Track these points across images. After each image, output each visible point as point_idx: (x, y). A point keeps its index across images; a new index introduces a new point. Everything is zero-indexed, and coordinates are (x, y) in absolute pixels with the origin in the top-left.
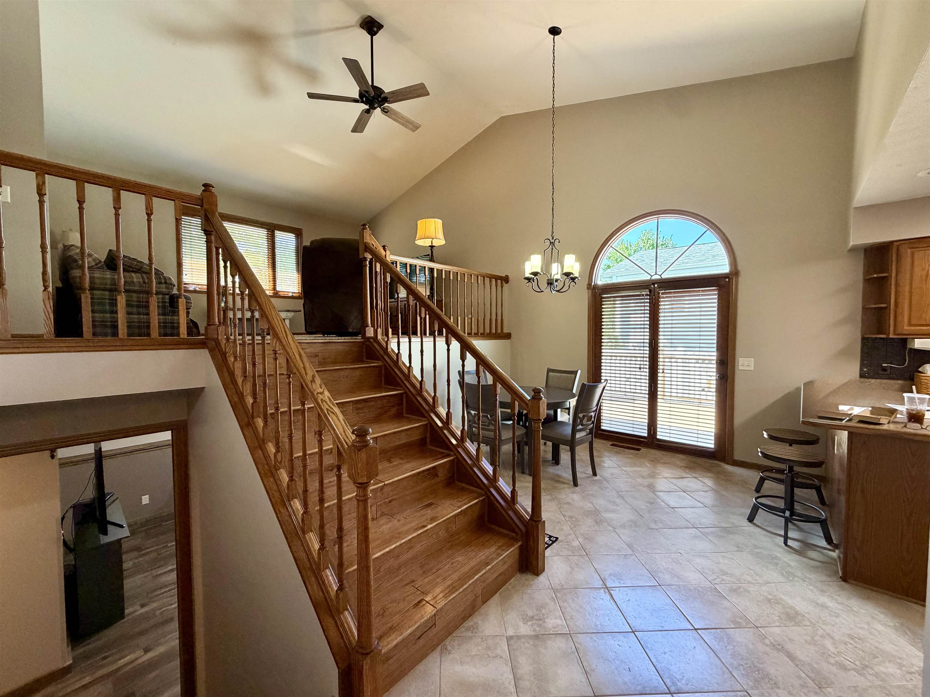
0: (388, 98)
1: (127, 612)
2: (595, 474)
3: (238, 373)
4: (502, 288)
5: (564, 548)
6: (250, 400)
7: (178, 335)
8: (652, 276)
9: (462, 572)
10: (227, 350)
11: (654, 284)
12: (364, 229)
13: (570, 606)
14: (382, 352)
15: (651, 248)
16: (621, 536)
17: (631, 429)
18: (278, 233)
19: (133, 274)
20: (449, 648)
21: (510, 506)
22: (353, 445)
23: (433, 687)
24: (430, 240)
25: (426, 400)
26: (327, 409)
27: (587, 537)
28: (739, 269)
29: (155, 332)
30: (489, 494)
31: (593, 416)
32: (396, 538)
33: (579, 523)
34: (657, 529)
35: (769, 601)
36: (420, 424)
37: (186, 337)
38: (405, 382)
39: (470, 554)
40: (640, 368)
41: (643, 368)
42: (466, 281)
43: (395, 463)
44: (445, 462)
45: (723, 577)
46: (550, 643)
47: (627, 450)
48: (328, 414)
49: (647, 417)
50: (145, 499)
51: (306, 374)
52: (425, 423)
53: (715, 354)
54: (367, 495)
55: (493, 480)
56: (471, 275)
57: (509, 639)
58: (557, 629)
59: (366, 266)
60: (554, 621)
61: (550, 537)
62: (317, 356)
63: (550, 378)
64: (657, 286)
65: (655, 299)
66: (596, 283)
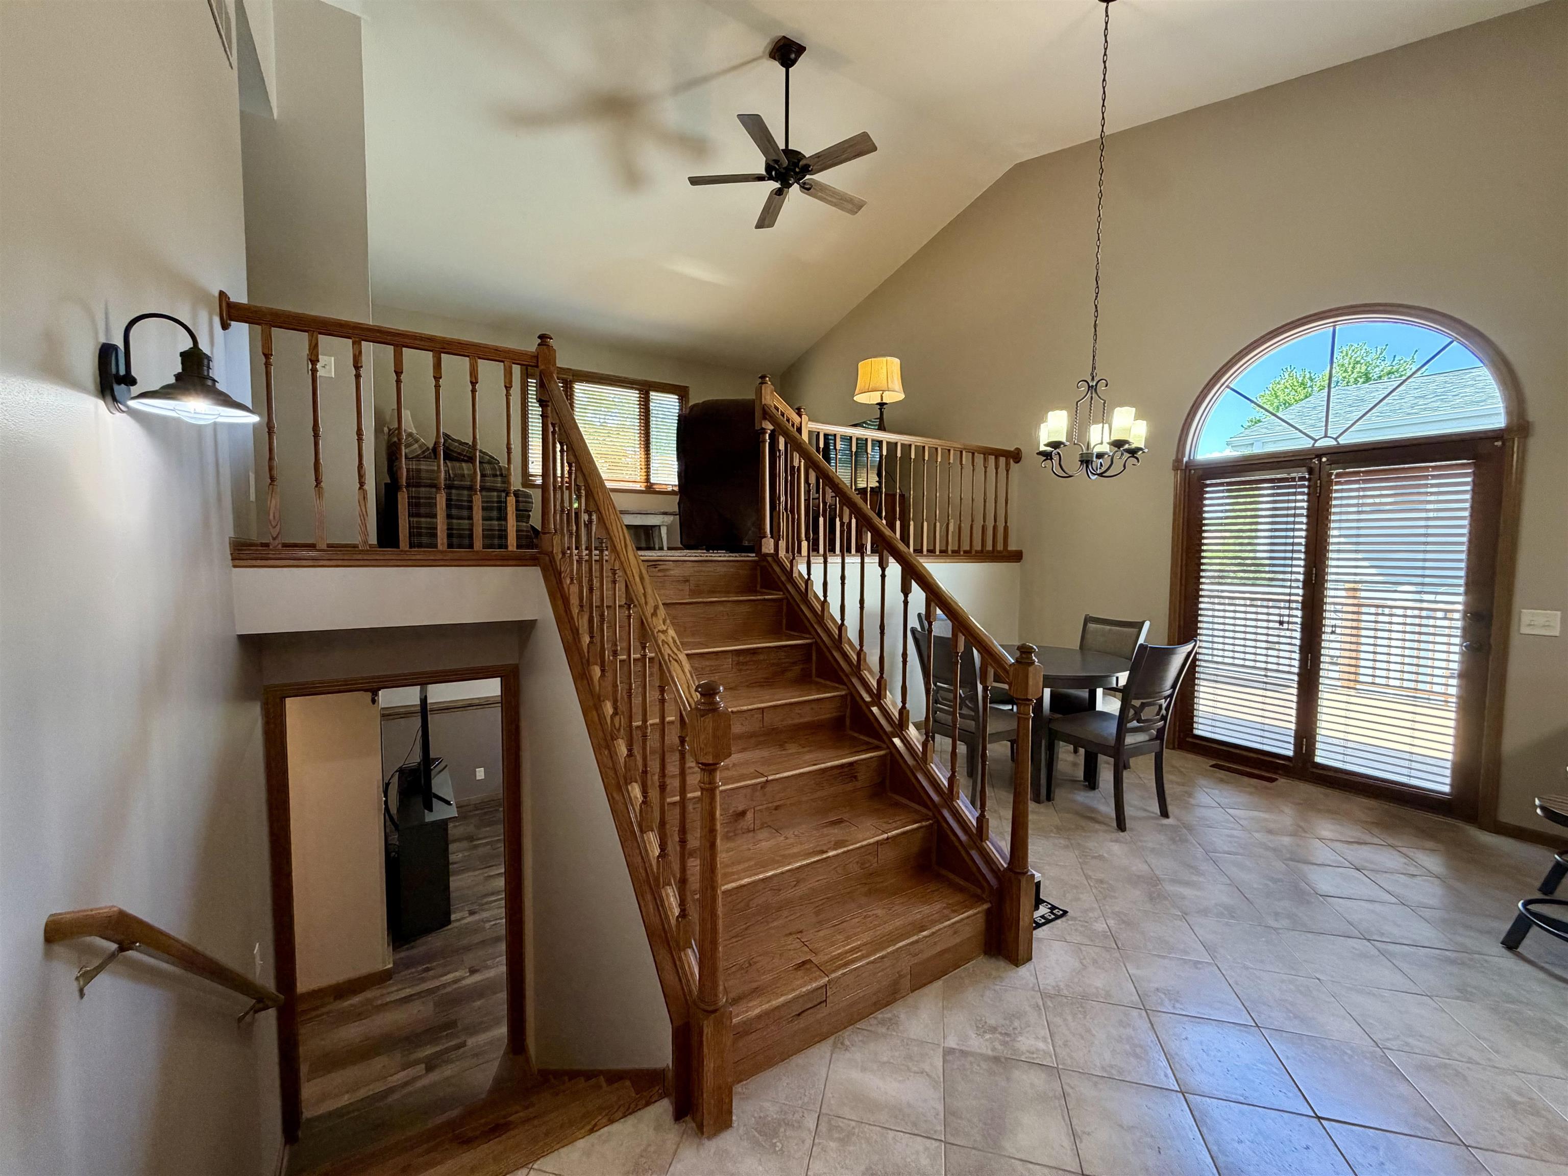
0: (809, 166)
1: (453, 917)
2: (1165, 814)
3: (574, 601)
4: (1007, 471)
5: (1076, 930)
6: (586, 639)
7: (506, 547)
8: (1316, 441)
9: (879, 933)
10: (562, 569)
11: (1319, 456)
12: (762, 383)
13: (1067, 1025)
14: (783, 578)
15: (1361, 380)
16: (1196, 929)
17: (1259, 739)
18: (653, 395)
19: (464, 464)
20: (847, 1043)
21: (975, 843)
22: (697, 708)
23: (812, 1092)
24: (879, 393)
25: (847, 656)
26: (669, 655)
27: (1125, 919)
28: (1530, 419)
29: (478, 544)
30: (939, 818)
31: (1164, 706)
32: (778, 862)
33: (1113, 894)
34: (1275, 929)
35: (1513, 1105)
36: (835, 694)
37: (515, 550)
38: (816, 626)
39: (896, 908)
40: (1281, 623)
41: (1288, 623)
42: (939, 460)
43: (790, 751)
44: (871, 758)
45: (1410, 1040)
46: (1016, 1074)
47: (1246, 779)
48: (670, 661)
49: (1293, 719)
50: (480, 774)
51: (646, 603)
52: (843, 693)
53: (1460, 599)
54: (715, 783)
55: (949, 796)
56: (949, 450)
57: (948, 1052)
58: (1035, 1056)
59: (764, 441)
60: (1032, 1042)
61: (1053, 908)
62: (688, 581)
63: (1088, 636)
64: (1328, 460)
65: (1320, 487)
66: (1192, 458)
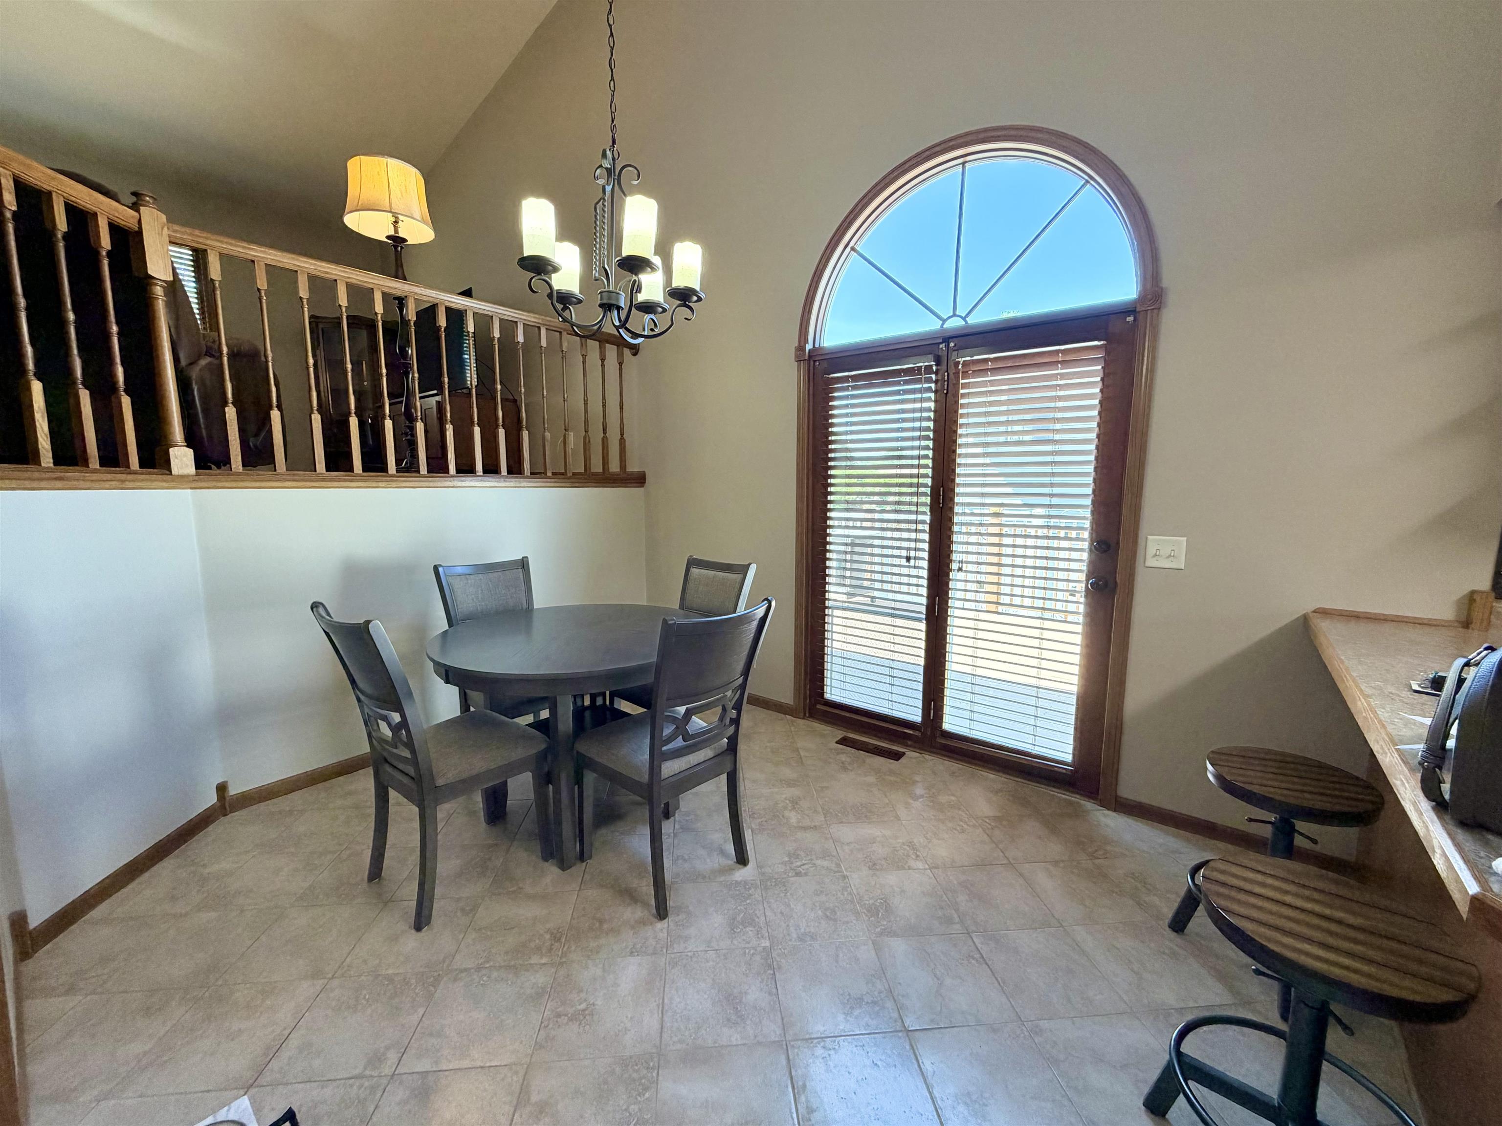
2: (742, 859)
4: (620, 364)
8: (944, 321)
11: (947, 341)
24: (389, 220)
28: (1164, 284)
40: (908, 559)
41: (915, 558)
47: (870, 759)
49: (921, 678)
53: (1088, 523)
63: (691, 585)
64: (955, 345)
65: (948, 381)
66: (817, 346)
